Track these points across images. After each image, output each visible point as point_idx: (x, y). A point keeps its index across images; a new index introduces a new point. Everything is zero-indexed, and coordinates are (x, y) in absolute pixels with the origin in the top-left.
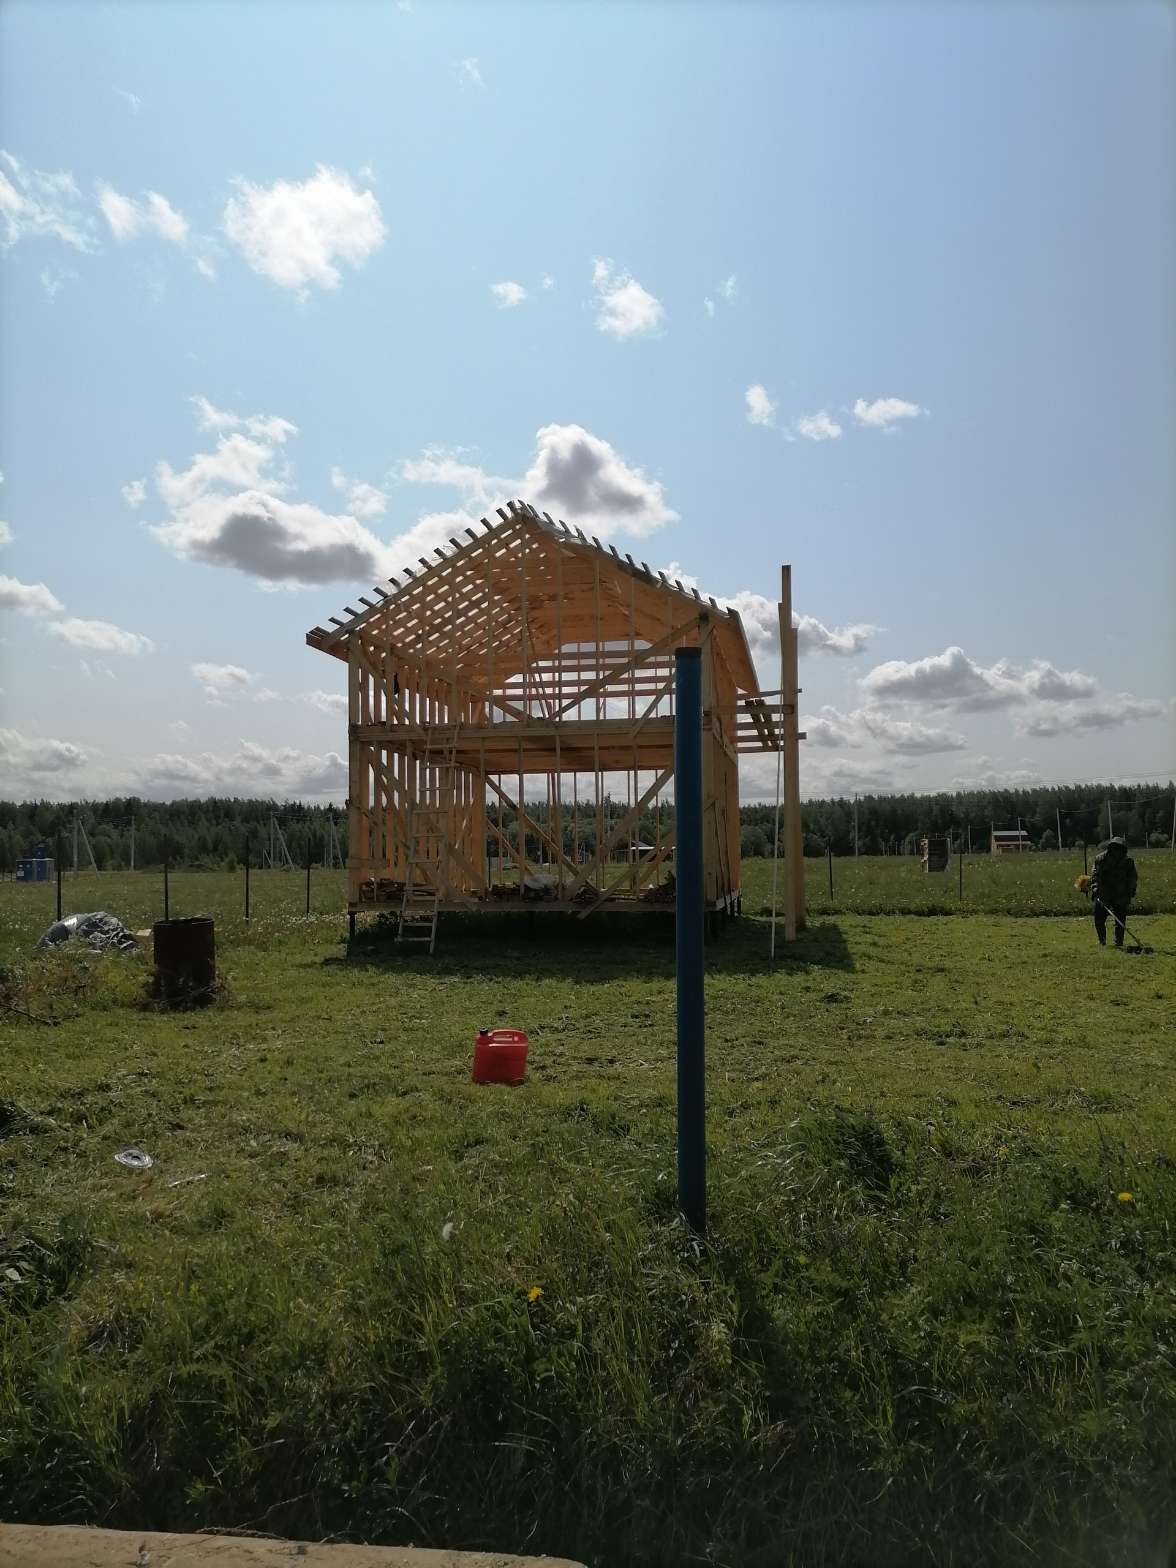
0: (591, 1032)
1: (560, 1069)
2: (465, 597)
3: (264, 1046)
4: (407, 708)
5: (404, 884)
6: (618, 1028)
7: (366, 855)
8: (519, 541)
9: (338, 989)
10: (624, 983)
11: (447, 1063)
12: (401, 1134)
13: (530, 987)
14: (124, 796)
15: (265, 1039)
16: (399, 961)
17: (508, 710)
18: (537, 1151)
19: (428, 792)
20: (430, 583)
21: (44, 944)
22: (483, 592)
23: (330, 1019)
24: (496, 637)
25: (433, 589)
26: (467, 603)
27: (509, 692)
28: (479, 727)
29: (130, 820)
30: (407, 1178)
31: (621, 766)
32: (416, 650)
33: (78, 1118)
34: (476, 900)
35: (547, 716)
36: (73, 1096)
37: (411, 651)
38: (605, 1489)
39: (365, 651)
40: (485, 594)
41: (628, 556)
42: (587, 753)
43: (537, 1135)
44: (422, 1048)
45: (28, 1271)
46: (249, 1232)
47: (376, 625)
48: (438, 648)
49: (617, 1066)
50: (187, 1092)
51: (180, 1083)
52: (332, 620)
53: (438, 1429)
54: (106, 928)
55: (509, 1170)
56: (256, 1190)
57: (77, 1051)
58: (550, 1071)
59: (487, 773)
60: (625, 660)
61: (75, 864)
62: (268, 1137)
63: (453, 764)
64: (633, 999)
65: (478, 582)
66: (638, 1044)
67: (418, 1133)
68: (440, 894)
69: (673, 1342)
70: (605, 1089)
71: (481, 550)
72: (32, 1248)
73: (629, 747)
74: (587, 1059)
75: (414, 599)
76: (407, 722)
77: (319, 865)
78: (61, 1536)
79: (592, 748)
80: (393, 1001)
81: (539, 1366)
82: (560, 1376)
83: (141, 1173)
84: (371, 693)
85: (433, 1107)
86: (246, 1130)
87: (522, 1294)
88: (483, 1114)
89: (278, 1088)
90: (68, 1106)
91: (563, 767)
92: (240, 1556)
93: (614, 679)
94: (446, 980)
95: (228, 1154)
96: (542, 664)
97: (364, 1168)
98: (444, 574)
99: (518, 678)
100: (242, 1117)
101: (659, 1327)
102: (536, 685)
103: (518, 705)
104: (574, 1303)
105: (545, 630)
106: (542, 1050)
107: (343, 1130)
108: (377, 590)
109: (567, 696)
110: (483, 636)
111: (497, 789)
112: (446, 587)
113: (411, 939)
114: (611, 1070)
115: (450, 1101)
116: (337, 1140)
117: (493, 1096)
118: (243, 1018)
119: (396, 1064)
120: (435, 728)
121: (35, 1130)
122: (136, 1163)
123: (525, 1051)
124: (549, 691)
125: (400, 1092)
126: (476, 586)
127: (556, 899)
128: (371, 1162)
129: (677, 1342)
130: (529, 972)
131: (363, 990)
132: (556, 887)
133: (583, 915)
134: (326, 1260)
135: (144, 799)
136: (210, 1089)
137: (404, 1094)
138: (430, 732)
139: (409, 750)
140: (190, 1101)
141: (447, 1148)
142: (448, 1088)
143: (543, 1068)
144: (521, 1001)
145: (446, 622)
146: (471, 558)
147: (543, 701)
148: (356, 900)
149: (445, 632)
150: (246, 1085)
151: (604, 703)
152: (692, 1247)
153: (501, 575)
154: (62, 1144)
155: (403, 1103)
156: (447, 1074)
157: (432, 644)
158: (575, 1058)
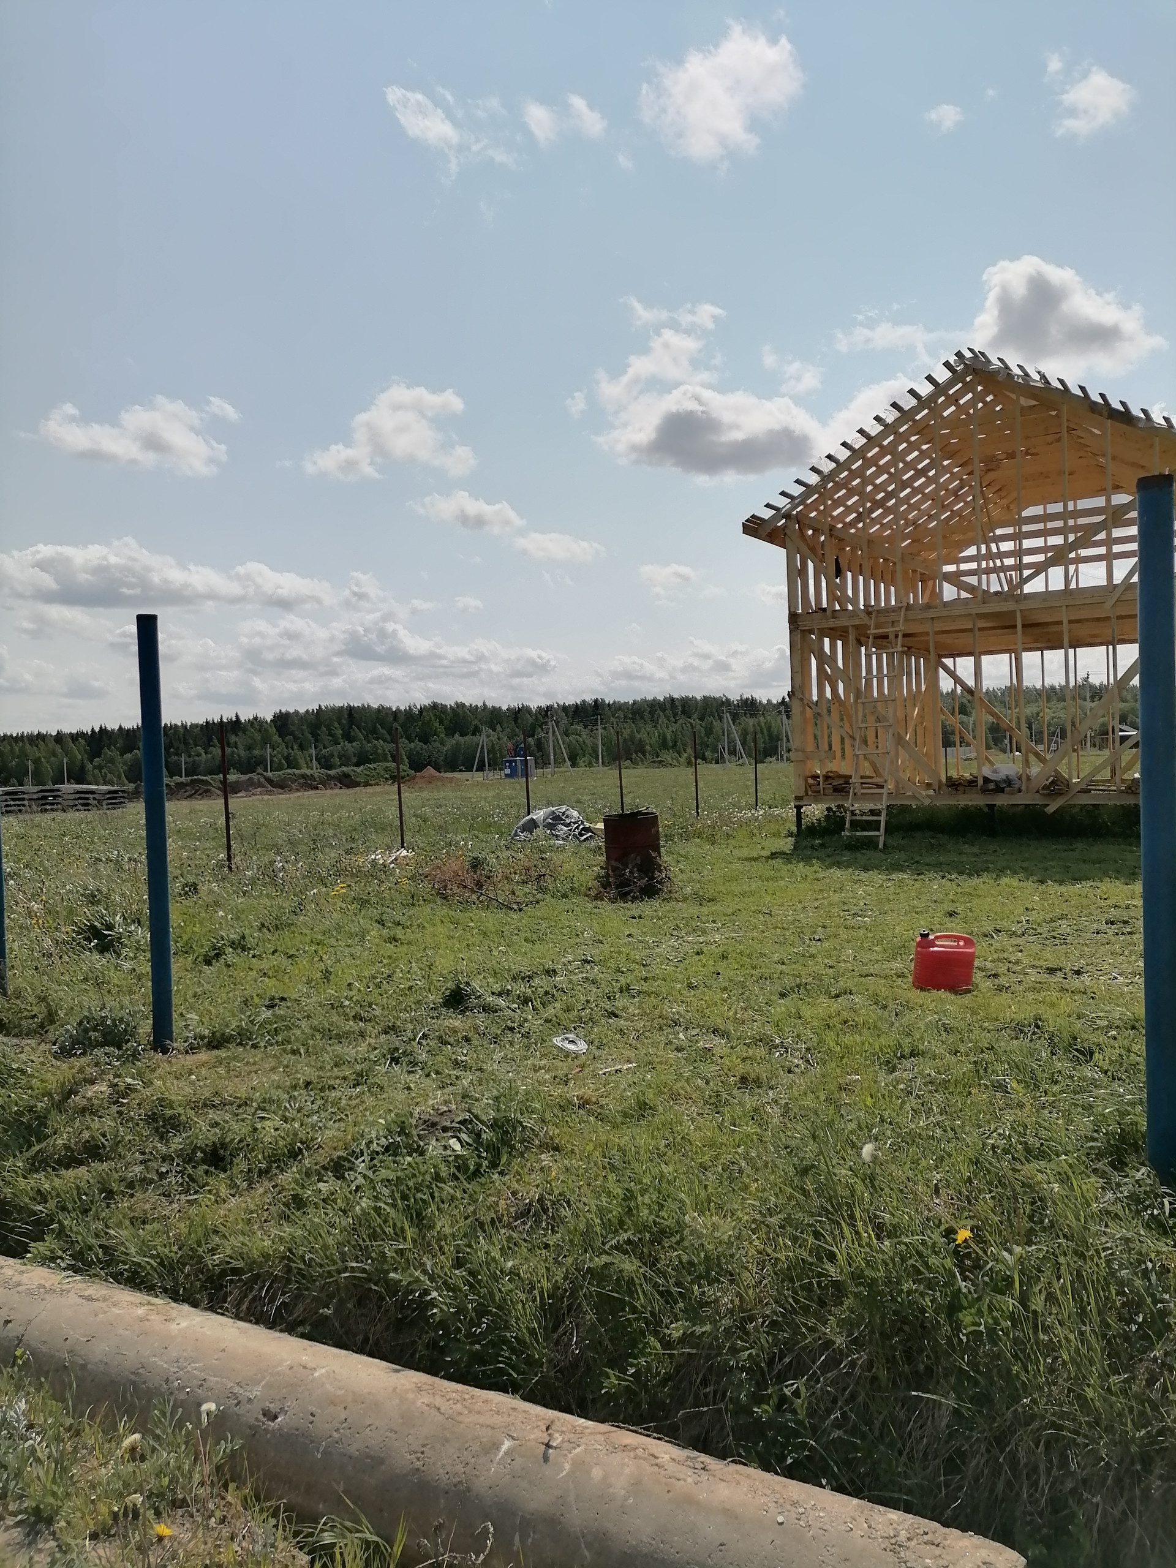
0: (1055, 938)
1: (1014, 978)
2: (908, 466)
3: (701, 939)
4: (850, 593)
5: (850, 777)
6: (1089, 935)
7: (811, 747)
8: (970, 395)
9: (781, 883)
10: (1099, 884)
11: (886, 965)
12: (830, 1038)
13: (987, 886)
14: (589, 698)
15: (704, 932)
16: (847, 856)
17: (961, 586)
18: (981, 1069)
19: (875, 680)
20: (870, 455)
21: (516, 835)
22: (930, 458)
23: (770, 914)
24: (944, 508)
25: (874, 462)
26: (912, 472)
27: (964, 567)
28: (928, 607)
29: (596, 720)
30: (833, 1086)
31: (1099, 640)
32: (858, 529)
33: (526, 1001)
34: (931, 792)
35: (1006, 589)
36: (523, 979)
37: (853, 531)
38: (1049, 1471)
39: (803, 535)
40: (932, 460)
41: (1102, 396)
42: (1055, 628)
43: (982, 1052)
44: (862, 947)
45: (468, 1143)
46: (669, 1125)
47: (814, 506)
48: (882, 525)
49: (1086, 978)
50: (623, 981)
51: (619, 971)
52: (768, 506)
53: (853, 1364)
54: (568, 821)
55: (946, 1089)
56: (679, 1085)
57: (535, 937)
58: (1003, 981)
59: (941, 656)
60: (1100, 518)
61: (552, 762)
62: (697, 1031)
63: (900, 649)
64: (1108, 902)
65: (924, 447)
66: (1112, 954)
67: (848, 1039)
68: (891, 786)
69: (1137, 1314)
70: (1066, 1004)
71: (926, 411)
72: (471, 1122)
73: (1108, 619)
74: (1048, 969)
75: (853, 474)
76: (850, 607)
77: (773, 759)
78: (485, 1402)
79: (1061, 623)
80: (836, 898)
81: (966, 1317)
82: (991, 1332)
83: (576, 1058)
84: (811, 582)
85: (867, 1013)
86: (676, 1023)
87: (950, 1233)
88: (922, 1024)
89: (709, 983)
90: (520, 988)
91: (1026, 646)
92: (645, 1459)
93: (1085, 541)
94: (894, 876)
95: (655, 1045)
96: (999, 532)
97: (790, 1071)
98: (885, 443)
99: (972, 551)
100: (673, 1009)
101: (1117, 1295)
102: (990, 556)
103: (973, 580)
104: (1010, 1252)
105: (1003, 494)
106: (996, 956)
107: (769, 1030)
108: (814, 469)
109: (1029, 566)
110: (931, 508)
111: (952, 674)
112: (889, 457)
113: (858, 833)
114: (1076, 983)
115: (885, 1007)
116: (761, 1040)
117: (934, 1004)
118: (690, 910)
119: (831, 964)
120: (880, 611)
121: (487, 1009)
122: (571, 1047)
123: (972, 957)
124: (1009, 561)
125: (833, 994)
126: (922, 452)
127: (1020, 791)
128: (797, 1066)
129: (1141, 1316)
130: (987, 870)
131: (806, 886)
132: (1020, 778)
133: (1051, 809)
134: (743, 1164)
135: (609, 700)
136: (646, 979)
137: (837, 996)
138: (873, 616)
139: (852, 637)
140: (626, 990)
141: (879, 1057)
142: (884, 992)
143: (996, 976)
144: (976, 901)
145: (889, 495)
146: (915, 421)
147: (1002, 575)
148: (802, 793)
149: (889, 507)
150: (680, 977)
151: (1076, 570)
152: (1163, 1203)
153: (950, 436)
154: (509, 1024)
155: (836, 1005)
156: (885, 977)
157: (874, 521)
158: (1034, 967)
